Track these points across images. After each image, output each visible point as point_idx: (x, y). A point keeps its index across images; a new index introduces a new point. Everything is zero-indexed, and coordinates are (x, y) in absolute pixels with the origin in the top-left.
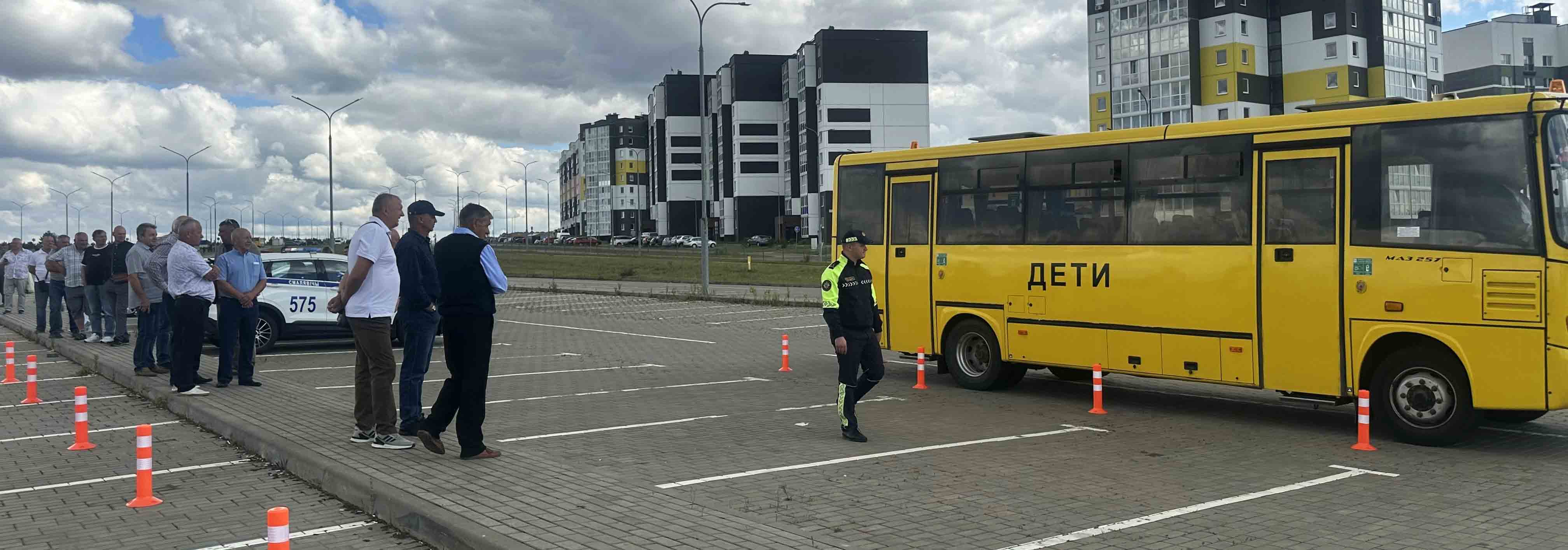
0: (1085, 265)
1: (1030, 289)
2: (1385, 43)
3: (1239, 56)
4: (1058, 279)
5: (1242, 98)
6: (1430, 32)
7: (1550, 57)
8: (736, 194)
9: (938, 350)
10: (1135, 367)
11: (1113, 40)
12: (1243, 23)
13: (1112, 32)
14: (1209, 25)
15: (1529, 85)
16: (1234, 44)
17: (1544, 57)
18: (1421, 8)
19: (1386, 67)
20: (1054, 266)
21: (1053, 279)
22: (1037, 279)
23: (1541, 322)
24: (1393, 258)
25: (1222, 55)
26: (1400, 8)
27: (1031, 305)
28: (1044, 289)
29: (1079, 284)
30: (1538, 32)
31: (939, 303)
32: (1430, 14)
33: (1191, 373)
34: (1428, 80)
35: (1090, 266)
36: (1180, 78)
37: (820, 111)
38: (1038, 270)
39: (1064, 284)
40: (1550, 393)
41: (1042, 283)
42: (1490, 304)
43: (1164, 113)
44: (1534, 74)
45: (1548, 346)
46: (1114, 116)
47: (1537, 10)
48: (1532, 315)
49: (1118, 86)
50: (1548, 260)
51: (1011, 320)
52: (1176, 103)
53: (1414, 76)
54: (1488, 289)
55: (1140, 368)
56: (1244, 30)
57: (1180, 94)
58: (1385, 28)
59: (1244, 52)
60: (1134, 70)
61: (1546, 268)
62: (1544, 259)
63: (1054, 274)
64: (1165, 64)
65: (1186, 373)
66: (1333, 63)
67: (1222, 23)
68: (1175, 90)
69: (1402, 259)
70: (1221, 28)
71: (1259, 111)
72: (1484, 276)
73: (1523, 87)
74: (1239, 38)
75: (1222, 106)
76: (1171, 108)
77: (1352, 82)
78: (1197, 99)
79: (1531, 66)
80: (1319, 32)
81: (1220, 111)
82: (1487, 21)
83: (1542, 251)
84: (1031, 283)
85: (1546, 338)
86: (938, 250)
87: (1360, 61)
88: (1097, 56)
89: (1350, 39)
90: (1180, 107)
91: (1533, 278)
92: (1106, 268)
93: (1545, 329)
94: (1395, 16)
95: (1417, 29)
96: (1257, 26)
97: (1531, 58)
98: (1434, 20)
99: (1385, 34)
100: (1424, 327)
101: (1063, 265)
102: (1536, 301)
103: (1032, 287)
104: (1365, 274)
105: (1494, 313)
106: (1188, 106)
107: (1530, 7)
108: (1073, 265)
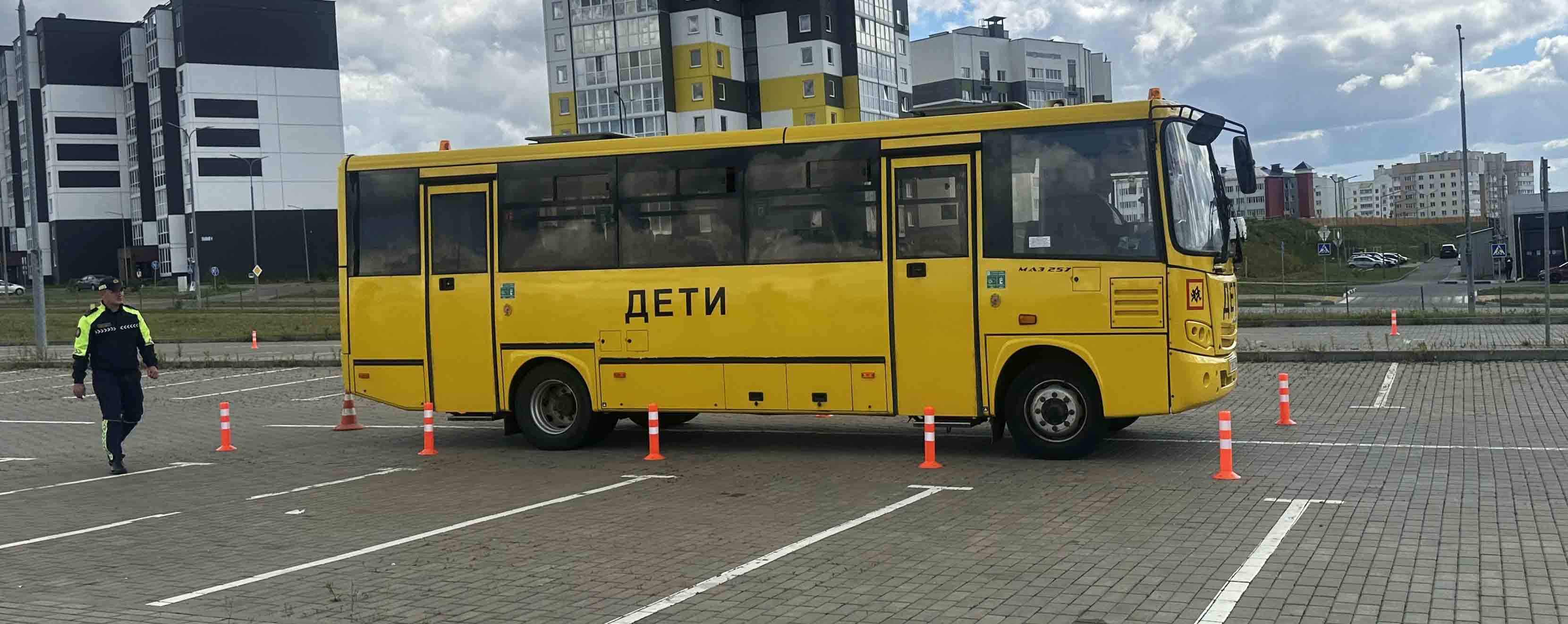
0: (696, 290)
1: (628, 321)
2: (858, 50)
3: (714, 59)
4: (663, 308)
5: (718, 105)
6: (899, 41)
7: (1004, 72)
8: (53, 217)
9: (505, 406)
10: (756, 404)
11: (574, 30)
12: (717, 20)
13: (573, 18)
14: (681, 19)
15: (986, 99)
16: (708, 43)
17: (999, 72)
18: (891, 14)
19: (860, 76)
20: (657, 292)
21: (657, 308)
22: (637, 309)
23: (1164, 327)
24: (1025, 270)
25: (696, 55)
26: (872, 14)
27: (630, 341)
28: (646, 321)
29: (689, 313)
30: (992, 45)
31: (504, 347)
32: (899, 22)
33: (820, 405)
34: (899, 92)
35: (702, 292)
36: (652, 79)
37: (183, 102)
38: (637, 298)
39: (670, 314)
40: (1173, 396)
41: (644, 314)
42: (1117, 313)
43: (636, 120)
44: (990, 89)
45: (1170, 351)
46: (580, 121)
47: (991, 23)
48: (1156, 321)
49: (582, 85)
50: (1168, 266)
51: (603, 361)
52: (649, 109)
53: (886, 87)
54: (1116, 297)
55: (763, 405)
56: (718, 29)
57: (653, 98)
58: (858, 34)
59: (719, 53)
60: (600, 68)
61: (1167, 273)
62: (1165, 265)
63: (658, 302)
64: (635, 63)
65: (814, 406)
66: (809, 70)
67: (694, 18)
68: (647, 94)
69: (1034, 269)
70: (693, 25)
71: (736, 120)
72: (1111, 284)
73: (981, 102)
74: (714, 38)
75: (698, 114)
76: (643, 114)
77: (828, 91)
78: (671, 105)
79: (987, 80)
80: (795, 36)
81: (696, 119)
82: (948, 33)
83: (1162, 257)
84: (630, 315)
85: (1168, 343)
86: (502, 279)
87: (834, 70)
88: (556, 48)
89: (826, 44)
90: (654, 113)
91: (1155, 284)
92: (721, 292)
93: (1167, 334)
94: (867, 21)
95: (887, 38)
96: (731, 23)
97: (987, 72)
98: (902, 28)
99: (858, 41)
100: (1055, 338)
101: (669, 291)
102: (1159, 307)
103: (631, 319)
104: (998, 287)
105: (1121, 320)
106: (662, 112)
107: (986, 20)
108: (681, 291)
